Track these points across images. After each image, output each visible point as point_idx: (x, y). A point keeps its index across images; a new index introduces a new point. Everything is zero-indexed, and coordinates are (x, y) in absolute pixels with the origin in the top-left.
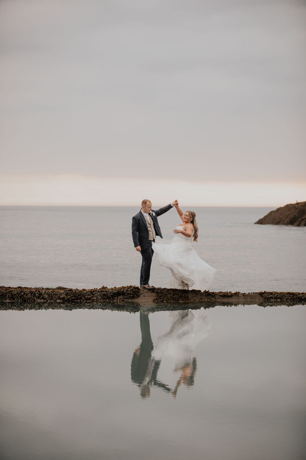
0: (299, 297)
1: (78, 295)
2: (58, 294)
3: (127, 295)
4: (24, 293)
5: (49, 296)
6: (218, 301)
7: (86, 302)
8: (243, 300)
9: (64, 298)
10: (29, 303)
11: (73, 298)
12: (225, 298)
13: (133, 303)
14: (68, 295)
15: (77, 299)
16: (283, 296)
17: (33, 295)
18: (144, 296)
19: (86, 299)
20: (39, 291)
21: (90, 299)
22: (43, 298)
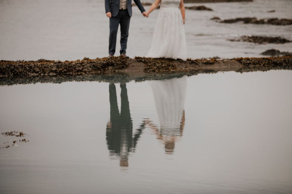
0: (274, 62)
1: (69, 67)
2: (49, 66)
3: (117, 66)
4: (15, 67)
5: (39, 69)
6: (202, 68)
7: (78, 74)
8: (225, 67)
9: (56, 70)
10: (21, 77)
11: (65, 70)
12: (208, 65)
13: (123, 74)
14: (59, 67)
15: (68, 72)
16: (259, 61)
17: (23, 68)
18: (133, 66)
19: (78, 71)
20: (29, 65)
21: (81, 71)
22: (34, 71)
